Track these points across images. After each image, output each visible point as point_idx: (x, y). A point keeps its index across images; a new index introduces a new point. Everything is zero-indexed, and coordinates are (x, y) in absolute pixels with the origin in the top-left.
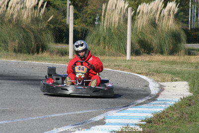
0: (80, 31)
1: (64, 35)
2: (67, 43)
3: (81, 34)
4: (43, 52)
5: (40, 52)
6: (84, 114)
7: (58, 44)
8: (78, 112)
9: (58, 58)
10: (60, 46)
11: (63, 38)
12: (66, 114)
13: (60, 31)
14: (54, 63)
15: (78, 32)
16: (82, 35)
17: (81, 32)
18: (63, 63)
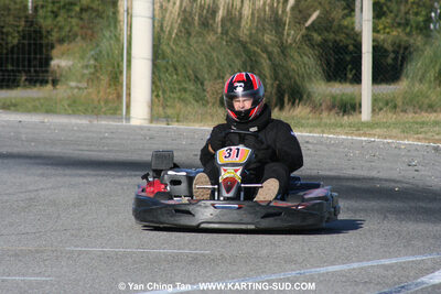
0: (390, 48)
1: (348, 58)
2: (357, 79)
3: (392, 55)
4: (293, 104)
5: (287, 107)
6: (402, 267)
7: (332, 83)
8: (387, 262)
9: (333, 120)
10: (340, 89)
11: (345, 69)
12: (355, 265)
13: (339, 49)
14: (323, 132)
15: (386, 51)
16: (395, 59)
17: (393, 52)
18: (347, 134)
